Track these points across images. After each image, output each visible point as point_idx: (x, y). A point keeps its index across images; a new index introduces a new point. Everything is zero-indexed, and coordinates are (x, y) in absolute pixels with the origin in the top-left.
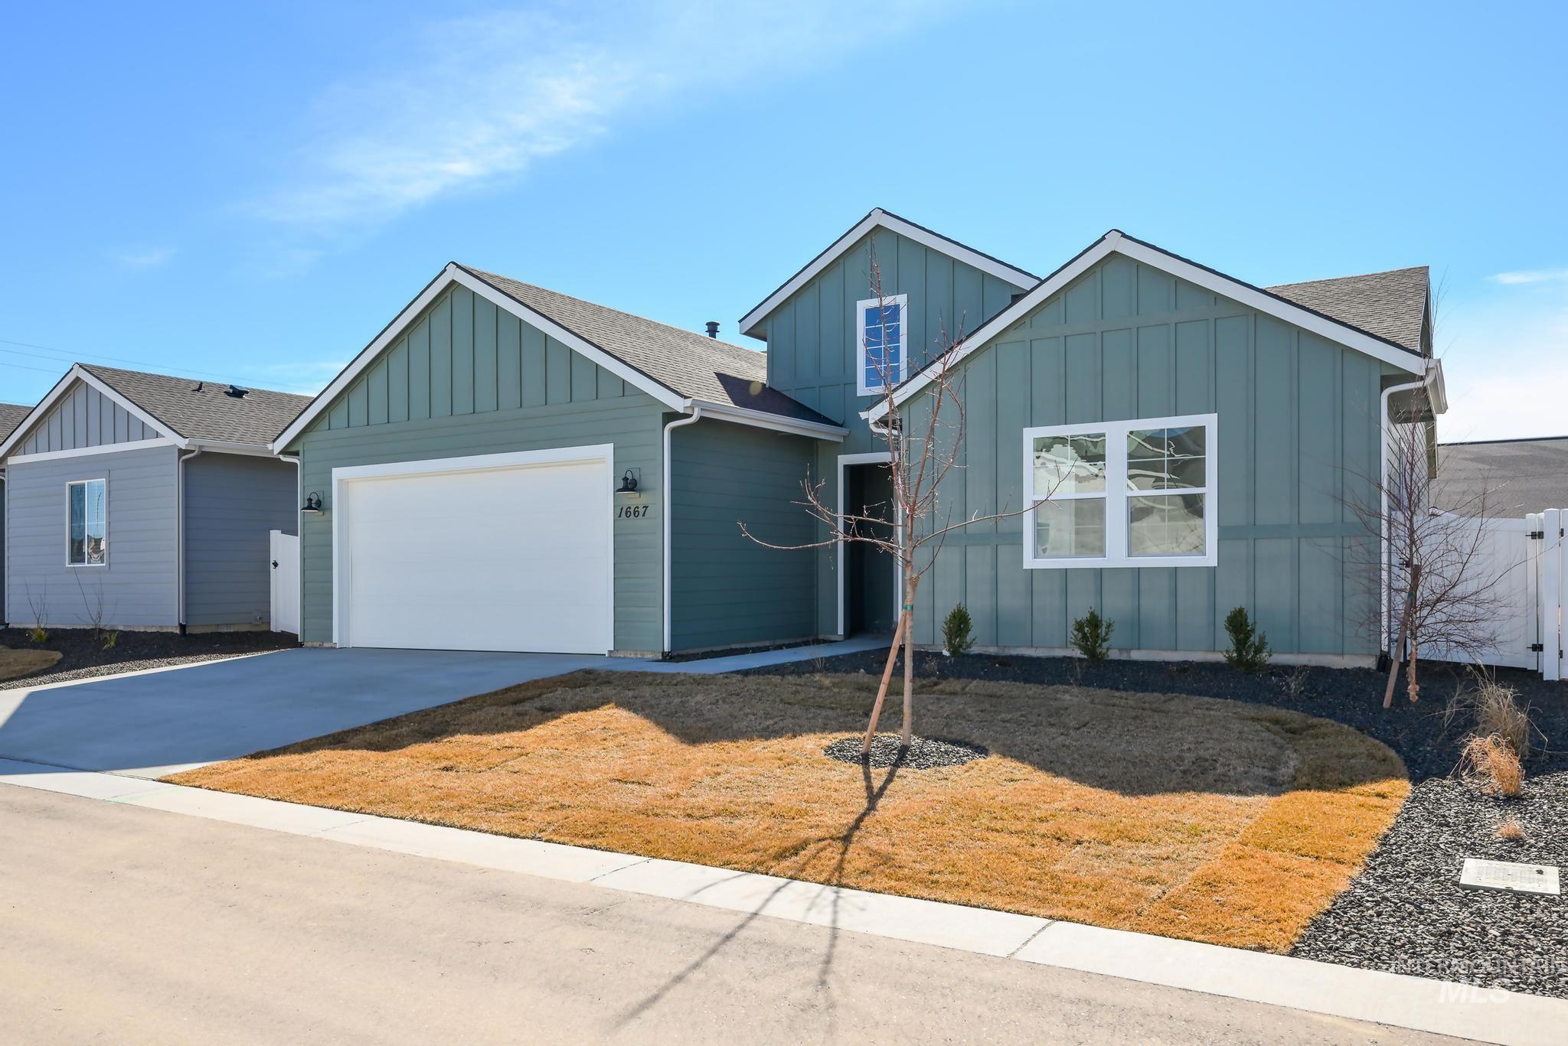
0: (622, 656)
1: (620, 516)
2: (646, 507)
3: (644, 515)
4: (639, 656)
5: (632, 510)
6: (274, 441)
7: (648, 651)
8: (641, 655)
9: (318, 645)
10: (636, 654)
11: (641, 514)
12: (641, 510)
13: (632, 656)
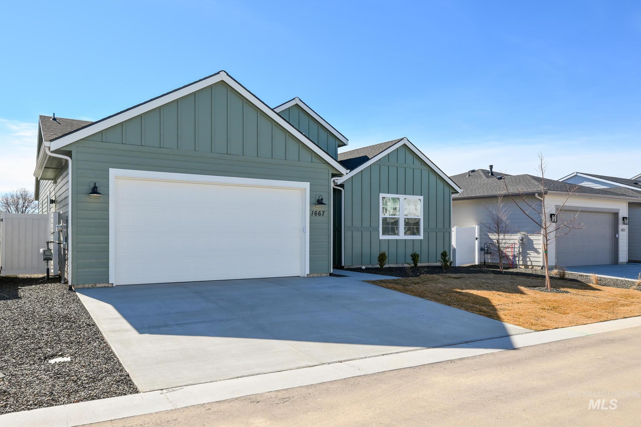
0: (312, 276)
1: (312, 215)
2: (324, 212)
3: (323, 215)
4: (319, 276)
5: (318, 213)
6: (51, 141)
7: (323, 273)
8: (320, 275)
9: (90, 286)
10: (318, 275)
11: (322, 215)
12: (322, 213)
13: (316, 276)
